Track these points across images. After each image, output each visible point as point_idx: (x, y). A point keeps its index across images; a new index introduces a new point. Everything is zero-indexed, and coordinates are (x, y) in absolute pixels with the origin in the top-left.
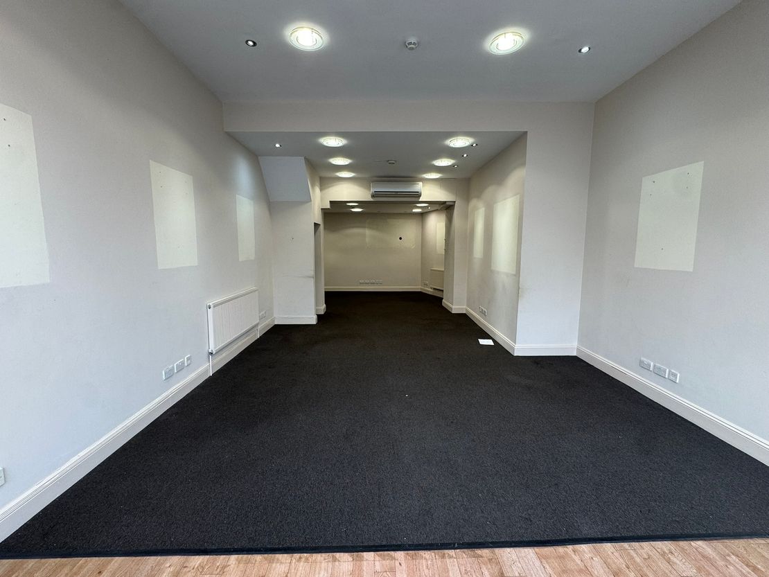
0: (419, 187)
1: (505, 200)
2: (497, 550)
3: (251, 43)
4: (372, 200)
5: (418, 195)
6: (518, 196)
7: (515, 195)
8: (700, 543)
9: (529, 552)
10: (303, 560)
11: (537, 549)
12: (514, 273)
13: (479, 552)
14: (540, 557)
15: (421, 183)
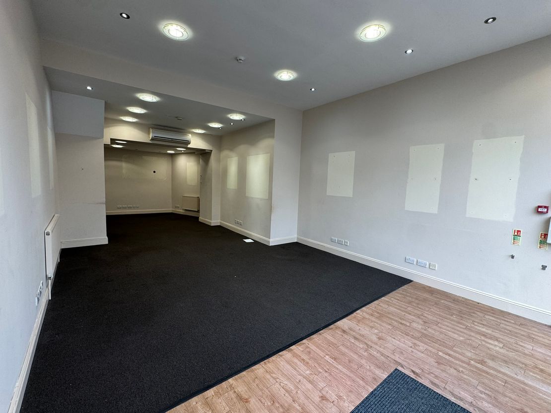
0: (189, 137)
1: (258, 154)
2: (335, 324)
3: (124, 15)
4: (150, 142)
5: (188, 142)
6: (269, 154)
7: (267, 153)
8: (383, 298)
9: (345, 320)
10: (267, 363)
11: (347, 318)
12: (267, 198)
13: (330, 327)
14: (349, 320)
15: (190, 135)
